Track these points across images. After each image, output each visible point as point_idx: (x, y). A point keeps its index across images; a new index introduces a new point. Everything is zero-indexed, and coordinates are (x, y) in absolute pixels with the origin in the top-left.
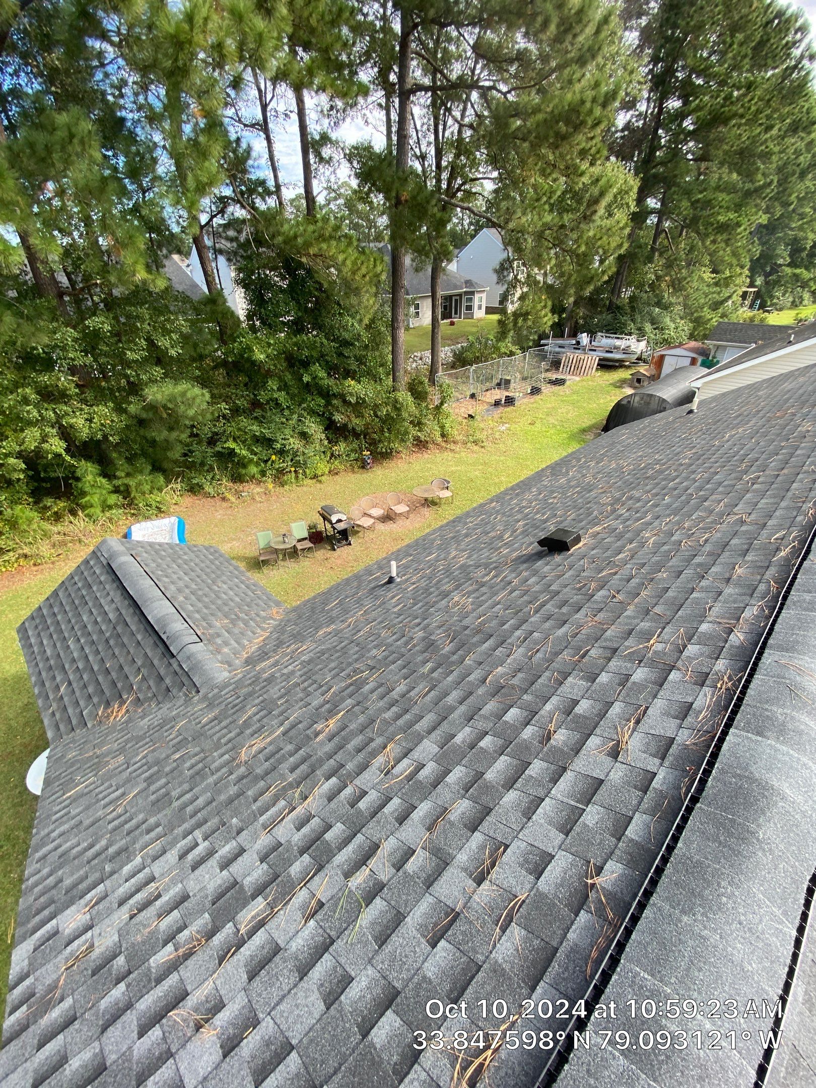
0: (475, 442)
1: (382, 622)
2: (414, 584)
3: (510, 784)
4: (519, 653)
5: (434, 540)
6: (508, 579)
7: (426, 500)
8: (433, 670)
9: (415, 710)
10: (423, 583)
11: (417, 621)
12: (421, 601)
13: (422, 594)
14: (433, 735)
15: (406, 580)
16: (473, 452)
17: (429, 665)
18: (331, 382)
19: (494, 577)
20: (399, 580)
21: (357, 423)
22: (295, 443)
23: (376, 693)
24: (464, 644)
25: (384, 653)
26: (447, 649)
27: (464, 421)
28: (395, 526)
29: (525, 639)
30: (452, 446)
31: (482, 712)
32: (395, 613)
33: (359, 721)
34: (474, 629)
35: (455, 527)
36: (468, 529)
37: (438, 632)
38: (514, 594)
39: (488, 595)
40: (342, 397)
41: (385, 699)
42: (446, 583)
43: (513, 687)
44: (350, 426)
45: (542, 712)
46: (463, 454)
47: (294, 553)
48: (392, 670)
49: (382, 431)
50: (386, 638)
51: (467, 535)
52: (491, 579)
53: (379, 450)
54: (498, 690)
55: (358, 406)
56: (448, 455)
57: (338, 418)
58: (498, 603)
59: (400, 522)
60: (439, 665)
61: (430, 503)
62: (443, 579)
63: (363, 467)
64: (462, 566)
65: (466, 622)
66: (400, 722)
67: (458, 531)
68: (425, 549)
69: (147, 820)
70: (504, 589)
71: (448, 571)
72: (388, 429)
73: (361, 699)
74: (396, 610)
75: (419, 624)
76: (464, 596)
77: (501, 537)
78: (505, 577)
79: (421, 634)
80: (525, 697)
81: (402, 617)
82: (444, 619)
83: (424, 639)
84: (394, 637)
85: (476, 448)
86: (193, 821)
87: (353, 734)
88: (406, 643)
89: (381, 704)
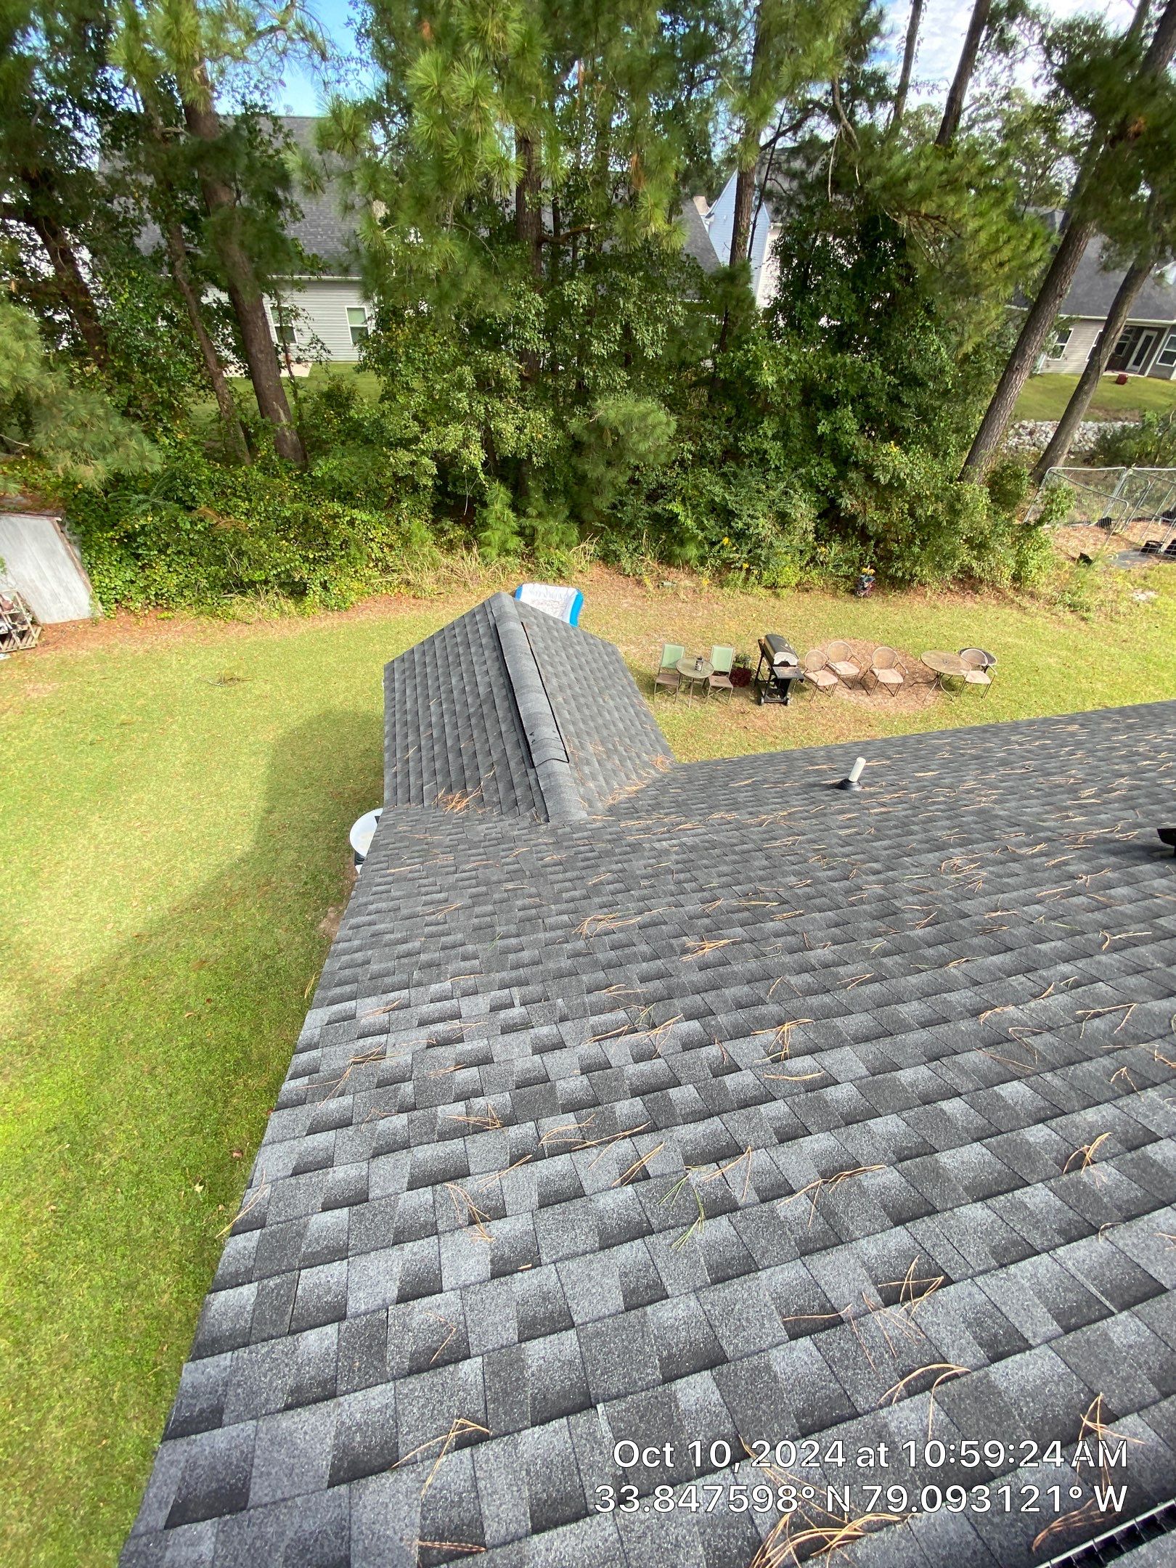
0: (1073, 607)
1: (814, 841)
2: (883, 805)
3: (983, 1194)
4: (1056, 1002)
5: (938, 749)
6: (1071, 868)
7: (939, 676)
8: (886, 953)
9: (842, 996)
10: (900, 810)
11: (875, 866)
12: (890, 838)
13: (896, 827)
14: (863, 1047)
15: (872, 795)
16: (1060, 622)
17: (879, 943)
18: (859, 442)
19: (1041, 854)
20: (858, 789)
21: (874, 517)
22: (765, 527)
23: (782, 939)
24: (952, 940)
25: (807, 889)
26: (919, 932)
27: (1069, 563)
28: (867, 700)
29: (1077, 985)
30: (1026, 602)
31: (957, 1058)
32: (840, 837)
33: (749, 966)
34: (978, 923)
35: (984, 740)
36: (1010, 752)
37: (910, 899)
38: (1075, 900)
39: (1021, 879)
40: (868, 472)
41: (796, 956)
42: (944, 828)
43: (1029, 1050)
44: (860, 521)
45: (1076, 1117)
46: (1040, 621)
47: (701, 688)
48: (815, 919)
49: (910, 542)
50: (815, 869)
51: (1004, 763)
52: (1033, 856)
53: (892, 571)
54: (997, 1040)
55: (887, 492)
56: (1008, 613)
57: (848, 503)
58: (1039, 902)
59: (878, 697)
60: (899, 951)
61: (943, 683)
62: (940, 818)
63: (853, 592)
64: (981, 812)
65: (967, 906)
66: (814, 1001)
67: (988, 750)
68: (918, 758)
69: (464, 944)
70: (1057, 882)
71: (952, 810)
72: (922, 541)
73: (757, 936)
74: (843, 832)
75: (878, 872)
76: (973, 861)
77: (1073, 791)
78: (1065, 863)
79: (878, 889)
80: (1049, 1076)
81: (850, 848)
82: (927, 883)
83: (881, 899)
84: (830, 873)
85: (1070, 617)
86: (514, 974)
87: (735, 979)
88: (848, 892)
89: (787, 959)
